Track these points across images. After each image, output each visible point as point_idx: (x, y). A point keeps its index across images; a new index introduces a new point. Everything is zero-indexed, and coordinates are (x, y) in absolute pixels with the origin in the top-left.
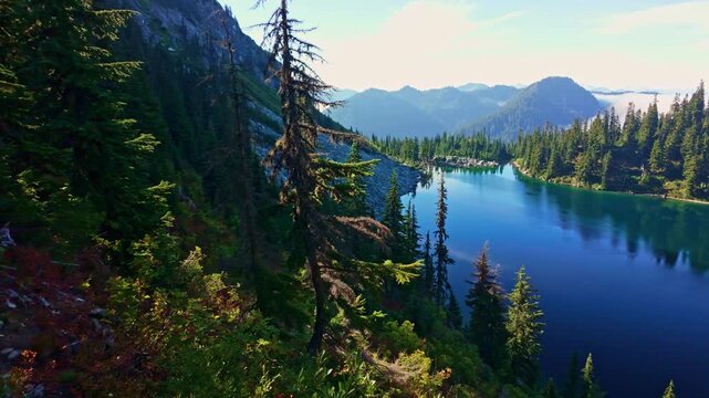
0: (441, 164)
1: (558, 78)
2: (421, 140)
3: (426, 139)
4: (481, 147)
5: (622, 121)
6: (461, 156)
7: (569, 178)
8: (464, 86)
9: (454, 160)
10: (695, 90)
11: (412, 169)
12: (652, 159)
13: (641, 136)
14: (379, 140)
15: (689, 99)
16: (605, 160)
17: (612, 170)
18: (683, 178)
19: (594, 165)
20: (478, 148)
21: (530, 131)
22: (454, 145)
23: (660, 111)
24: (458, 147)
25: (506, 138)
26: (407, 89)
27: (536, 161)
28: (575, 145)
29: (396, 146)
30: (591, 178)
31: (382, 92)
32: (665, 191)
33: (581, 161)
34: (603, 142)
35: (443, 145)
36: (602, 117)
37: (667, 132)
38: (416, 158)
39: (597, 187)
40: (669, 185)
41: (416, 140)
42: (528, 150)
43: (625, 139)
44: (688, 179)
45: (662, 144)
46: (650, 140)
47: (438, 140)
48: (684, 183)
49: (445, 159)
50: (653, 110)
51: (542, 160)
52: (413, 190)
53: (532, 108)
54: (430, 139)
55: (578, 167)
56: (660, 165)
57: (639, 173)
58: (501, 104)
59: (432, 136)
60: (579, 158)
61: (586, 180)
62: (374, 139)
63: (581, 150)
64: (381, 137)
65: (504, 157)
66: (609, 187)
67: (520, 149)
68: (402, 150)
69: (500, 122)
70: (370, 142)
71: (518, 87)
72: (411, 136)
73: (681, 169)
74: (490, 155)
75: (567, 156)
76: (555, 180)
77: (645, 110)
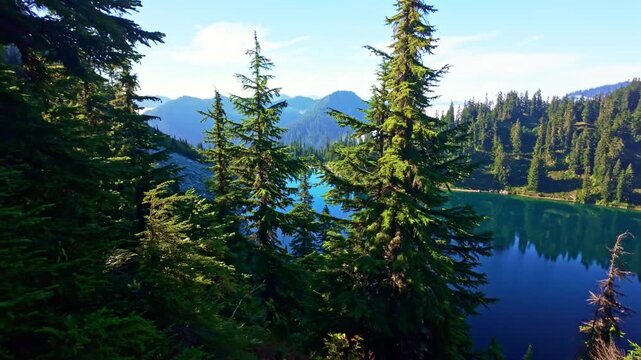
1: (344, 92)
31: (194, 98)
58: (302, 112)
69: (303, 128)
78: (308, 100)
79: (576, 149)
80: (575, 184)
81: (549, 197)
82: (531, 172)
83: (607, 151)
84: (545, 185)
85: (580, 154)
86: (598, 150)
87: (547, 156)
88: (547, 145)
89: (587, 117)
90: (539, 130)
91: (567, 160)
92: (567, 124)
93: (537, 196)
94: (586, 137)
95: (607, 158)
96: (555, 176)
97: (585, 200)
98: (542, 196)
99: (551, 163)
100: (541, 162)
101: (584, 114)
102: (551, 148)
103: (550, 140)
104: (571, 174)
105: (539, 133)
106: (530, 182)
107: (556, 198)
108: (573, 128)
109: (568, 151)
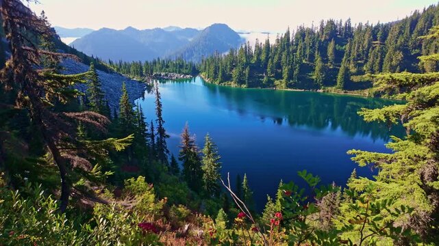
0: (158, 78)
1: (220, 24)
2: (143, 63)
3: (147, 62)
4: (181, 66)
5: (253, 49)
6: (170, 72)
7: (230, 83)
8: (167, 28)
9: (166, 75)
10: (285, 32)
11: (140, 82)
12: (268, 70)
13: (263, 57)
14: (114, 63)
15: (283, 36)
16: (247, 71)
17: (250, 76)
18: (282, 78)
19: (241, 74)
20: (180, 67)
21: (207, 56)
22: (165, 66)
23: (271, 43)
24: (167, 67)
25: (195, 61)
26: (130, 28)
27: (212, 74)
28: (231, 64)
29: (127, 68)
30: (241, 82)
31: (111, 30)
32: (275, 86)
33: (235, 72)
34: (245, 61)
35: (158, 66)
36: (244, 47)
37: (275, 54)
38: (142, 75)
39: (244, 86)
40: (277, 82)
41: (140, 63)
42: (207, 67)
43: (255, 59)
44: (285, 78)
45: (272, 61)
46: (267, 59)
47: (155, 63)
48: (283, 81)
49: (160, 75)
50: (268, 42)
51: (216, 73)
52: (143, 95)
53: (207, 43)
54: (149, 62)
55: (234, 76)
56: (272, 73)
57: (263, 77)
58: (190, 40)
59: (150, 60)
60: (234, 71)
61: (238, 83)
62: (110, 62)
63: (234, 66)
64: (116, 61)
65: (195, 72)
66: (249, 87)
67: (203, 67)
68: (132, 70)
69: (191, 51)
70: (108, 65)
71: (199, 29)
72: (137, 60)
73: (281, 73)
74: (187, 71)
75: (228, 70)
76: (223, 84)
77: (264, 43)
78: (195, 30)
79: (370, 60)
80: (368, 84)
81: (350, 94)
82: (339, 77)
83: (392, 60)
84: (348, 85)
85: (373, 63)
86: (385, 59)
87: (352, 65)
88: (352, 57)
89: (381, 37)
90: (347, 47)
91: (365, 68)
92: (366, 42)
93: (342, 93)
94: (378, 51)
95: (391, 65)
96: (355, 79)
97: (374, 95)
98: (345, 92)
99: (353, 70)
100: (347, 69)
101: (379, 36)
102: (354, 59)
103: (354, 53)
104: (366, 77)
105: (347, 49)
106: (338, 83)
107: (355, 94)
108: (370, 45)
109: (366, 61)
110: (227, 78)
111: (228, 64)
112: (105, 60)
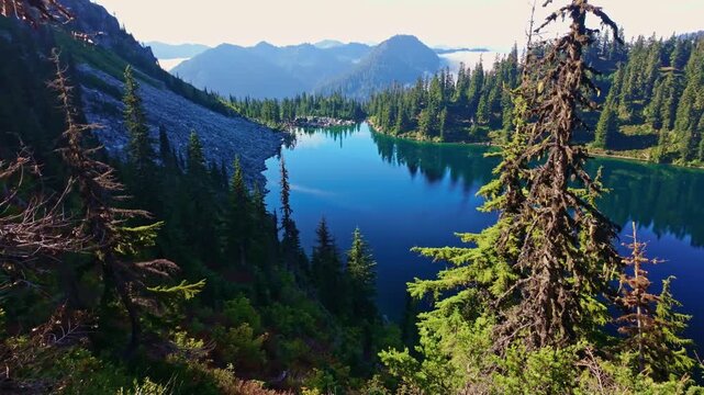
0: (302, 124)
1: (405, 36)
2: (281, 100)
3: (286, 101)
4: (338, 106)
5: (455, 79)
6: (321, 115)
7: (414, 134)
8: (322, 43)
9: (315, 120)
10: (510, 51)
11: (275, 131)
12: (479, 113)
13: (470, 93)
14: (238, 101)
15: (506, 58)
16: (442, 115)
17: (449, 123)
18: (502, 128)
19: (433, 120)
20: (336, 108)
21: (379, 91)
22: (314, 105)
23: (484, 69)
24: (318, 107)
25: (362, 96)
26: (263, 45)
27: (386, 119)
28: (418, 102)
29: (257, 107)
30: (432, 132)
31: (236, 47)
32: (490, 140)
33: (423, 117)
34: (440, 99)
35: (303, 106)
36: (439, 76)
37: (491, 87)
38: (278, 120)
39: (437, 140)
40: (492, 134)
41: (276, 101)
42: (379, 108)
43: (458, 95)
44: (506, 128)
45: (486, 98)
46: (478, 95)
47: (298, 101)
48: (503, 131)
49: (306, 120)
50: (480, 69)
51: (392, 117)
52: (278, 151)
53: (382, 66)
54: (290, 99)
55: (421, 122)
56: (485, 118)
57: (469, 125)
58: (356, 62)
59: (292, 97)
60: (421, 114)
61: (427, 134)
62: (233, 100)
63: (423, 107)
64: (240, 98)
65: (359, 115)
66: (447, 139)
67: (373, 107)
68: (263, 111)
69: (355, 81)
70: (229, 104)
71: (370, 45)
72: (271, 98)
73: (501, 120)
74: (348, 114)
75: (412, 113)
76: (403, 135)
77: (473, 68)
78: (364, 47)
79: (656, 99)
80: (650, 141)
81: (618, 156)
82: (600, 126)
83: (694, 101)
84: (615, 141)
85: (661, 104)
86: (682, 99)
87: (622, 109)
88: (623, 95)
89: (676, 61)
90: (615, 76)
91: (645, 113)
92: (649, 70)
93: (603, 154)
94: (670, 85)
95: (692, 110)
96: (628, 131)
97: (660, 159)
98: (610, 154)
99: (624, 116)
100: (613, 115)
101: (673, 57)
102: (627, 98)
103: (627, 88)
104: (647, 129)
105: (615, 80)
106: (597, 137)
107: (627, 156)
108: (655, 73)
109: (648, 102)
110: (410, 125)
111: (413, 103)
112: (224, 95)
